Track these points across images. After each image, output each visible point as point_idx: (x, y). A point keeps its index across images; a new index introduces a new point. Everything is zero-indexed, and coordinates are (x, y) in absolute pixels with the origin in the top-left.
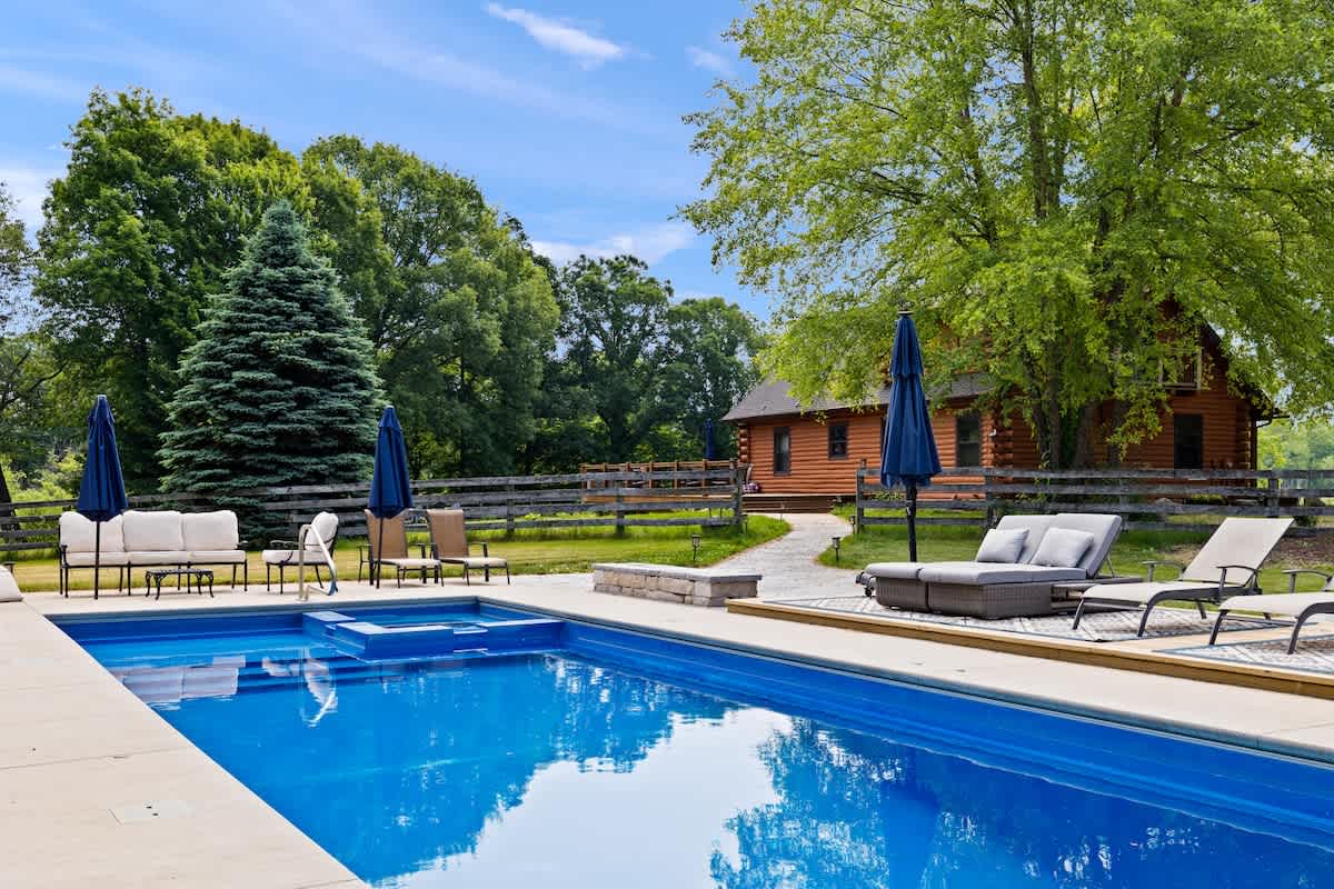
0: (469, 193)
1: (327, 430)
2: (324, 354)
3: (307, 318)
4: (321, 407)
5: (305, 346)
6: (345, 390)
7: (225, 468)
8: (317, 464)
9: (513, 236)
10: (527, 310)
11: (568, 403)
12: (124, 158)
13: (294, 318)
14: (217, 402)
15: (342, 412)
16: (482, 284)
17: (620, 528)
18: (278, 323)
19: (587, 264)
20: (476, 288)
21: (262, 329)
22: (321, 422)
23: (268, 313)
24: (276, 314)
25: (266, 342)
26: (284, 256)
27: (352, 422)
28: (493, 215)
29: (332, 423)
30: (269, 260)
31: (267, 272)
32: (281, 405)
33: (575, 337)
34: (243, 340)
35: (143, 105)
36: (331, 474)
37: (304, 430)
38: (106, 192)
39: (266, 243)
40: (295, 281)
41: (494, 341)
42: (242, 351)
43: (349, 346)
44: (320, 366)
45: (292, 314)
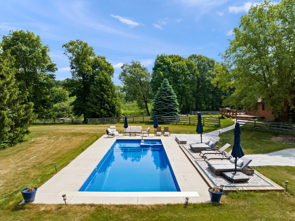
1: (169, 109)
3: (168, 94)
4: (169, 106)
5: (167, 98)
6: (172, 103)
8: (168, 113)
12: (161, 64)
21: (162, 96)
23: (163, 94)
25: (162, 98)
26: (165, 86)
27: (172, 107)
29: (170, 108)
31: (163, 88)
32: (164, 106)
34: (160, 97)
35: (164, 56)
37: (166, 109)
38: (158, 69)
39: (163, 84)
40: (166, 89)
42: (160, 99)
43: (173, 97)
44: (168, 100)
45: (166, 94)
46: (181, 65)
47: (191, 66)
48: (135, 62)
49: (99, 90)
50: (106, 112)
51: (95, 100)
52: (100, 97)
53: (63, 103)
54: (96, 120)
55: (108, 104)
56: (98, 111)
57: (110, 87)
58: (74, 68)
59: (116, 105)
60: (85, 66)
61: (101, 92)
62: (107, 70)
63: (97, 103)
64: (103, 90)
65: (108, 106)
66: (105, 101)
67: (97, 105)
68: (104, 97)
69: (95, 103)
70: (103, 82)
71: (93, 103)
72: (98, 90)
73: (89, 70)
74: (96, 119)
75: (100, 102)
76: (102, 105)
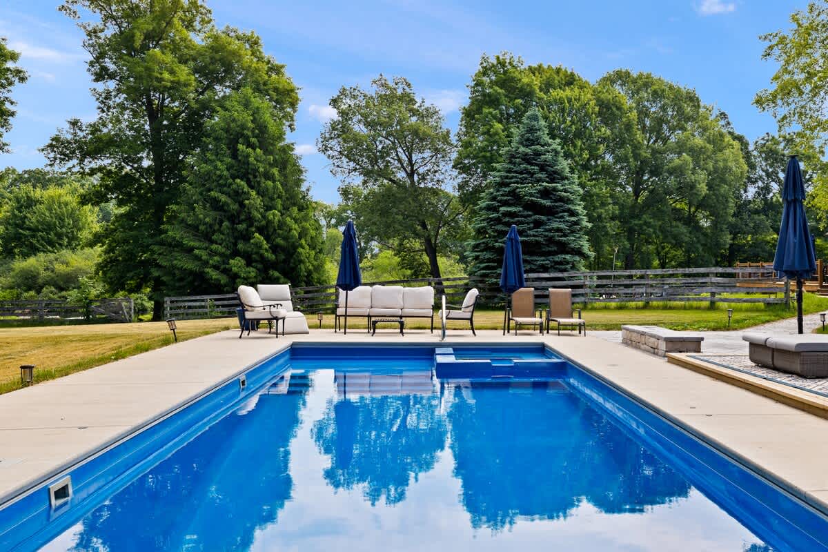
0: (693, 99)
1: (550, 241)
2: (551, 196)
3: (543, 175)
4: (547, 227)
5: (540, 191)
6: (562, 217)
7: (494, 263)
8: (544, 260)
9: (722, 122)
10: (726, 168)
11: (752, 225)
12: (496, 91)
13: (535, 176)
14: (492, 225)
15: (559, 230)
16: (696, 153)
17: (713, 303)
18: (526, 179)
19: (770, 138)
20: (692, 156)
21: (517, 183)
22: (547, 236)
23: (521, 173)
24: (525, 173)
25: (518, 190)
26: (532, 140)
27: (565, 236)
28: (710, 111)
29: (553, 237)
30: (524, 142)
31: (522, 149)
32: (525, 226)
33: (760, 184)
34: (507, 189)
35: (508, 61)
36: (551, 266)
37: (536, 240)
38: (486, 110)
39: (523, 133)
40: (537, 154)
41: (703, 188)
42: (507, 196)
43: (566, 191)
44: (547, 203)
45: (534, 173)
46: (575, 100)
47: (614, 109)
48: (391, 84)
49: (225, 173)
50: (254, 270)
51: (204, 215)
52: (226, 204)
53: (66, 254)
54: (203, 304)
55: (267, 238)
56: (216, 267)
57: (275, 160)
58: (112, 76)
59: (303, 241)
60: (161, 64)
61: (234, 179)
62: (267, 91)
63: (214, 232)
64: (246, 172)
65: (266, 245)
66: (250, 220)
67: (214, 237)
68: (247, 202)
69: (202, 228)
70: (242, 135)
71: (194, 228)
72: (218, 173)
73: (178, 83)
74: (205, 297)
75: (226, 223)
76: (236, 239)
